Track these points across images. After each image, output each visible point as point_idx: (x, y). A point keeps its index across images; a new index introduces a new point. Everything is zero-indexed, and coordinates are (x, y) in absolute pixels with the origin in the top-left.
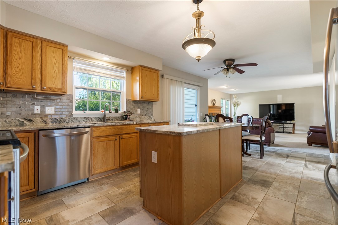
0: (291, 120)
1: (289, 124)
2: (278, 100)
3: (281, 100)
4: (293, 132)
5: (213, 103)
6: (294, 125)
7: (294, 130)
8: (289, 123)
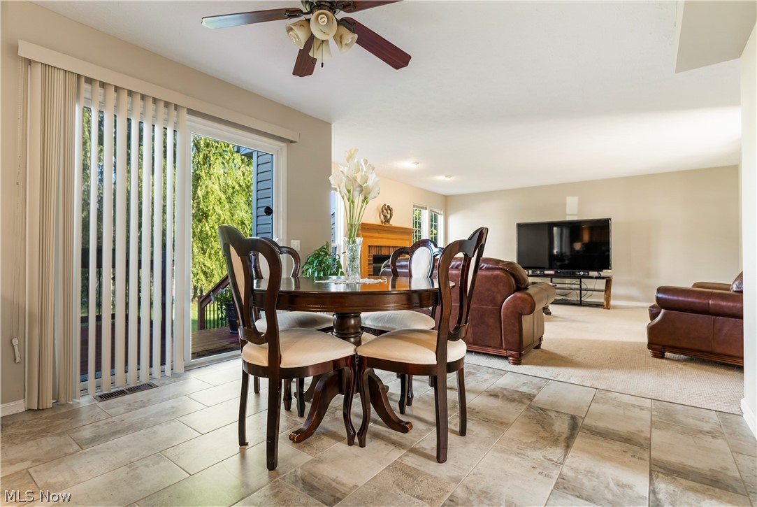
0: (600, 269)
1: (595, 280)
2: (568, 213)
3: (576, 213)
4: (605, 304)
5: (385, 216)
6: (609, 281)
7: (610, 296)
8: (597, 278)
